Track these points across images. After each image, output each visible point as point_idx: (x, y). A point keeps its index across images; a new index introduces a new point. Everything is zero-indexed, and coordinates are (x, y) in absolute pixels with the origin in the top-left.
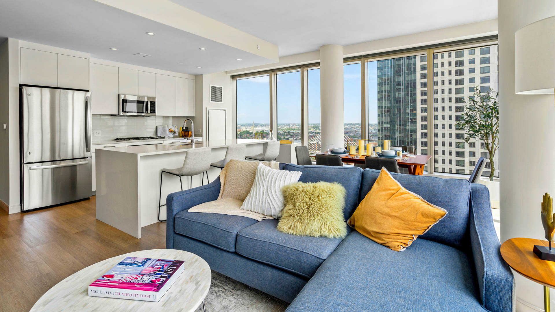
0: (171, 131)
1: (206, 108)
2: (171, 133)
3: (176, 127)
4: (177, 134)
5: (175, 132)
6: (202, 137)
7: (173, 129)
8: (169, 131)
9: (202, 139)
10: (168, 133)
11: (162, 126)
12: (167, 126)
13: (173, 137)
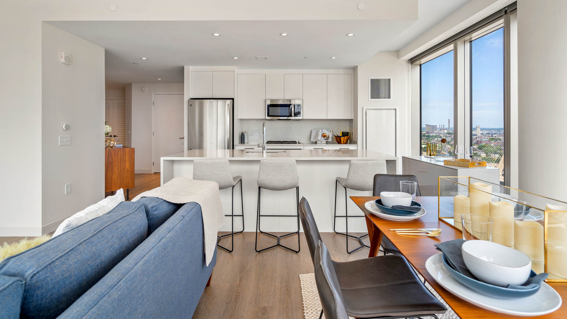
0: (324, 135)
1: (363, 108)
2: (324, 138)
3: (331, 131)
4: (330, 140)
5: (328, 137)
6: (356, 145)
7: (327, 133)
8: (322, 136)
9: (356, 147)
10: (320, 137)
11: (316, 130)
12: (321, 130)
13: (325, 142)
